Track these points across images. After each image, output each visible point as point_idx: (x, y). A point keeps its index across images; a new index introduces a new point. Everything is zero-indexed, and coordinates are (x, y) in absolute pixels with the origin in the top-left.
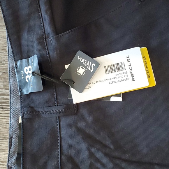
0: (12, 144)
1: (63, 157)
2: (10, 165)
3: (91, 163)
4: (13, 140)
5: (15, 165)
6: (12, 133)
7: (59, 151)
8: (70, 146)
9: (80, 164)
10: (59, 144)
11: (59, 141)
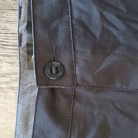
0: (21, 14)
1: (74, 21)
2: (20, 31)
3: (103, 26)
4: (23, 9)
5: (26, 31)
6: (21, 3)
7: (70, 16)
8: (81, 11)
9: (91, 28)
10: (69, 10)
11: (69, 7)
